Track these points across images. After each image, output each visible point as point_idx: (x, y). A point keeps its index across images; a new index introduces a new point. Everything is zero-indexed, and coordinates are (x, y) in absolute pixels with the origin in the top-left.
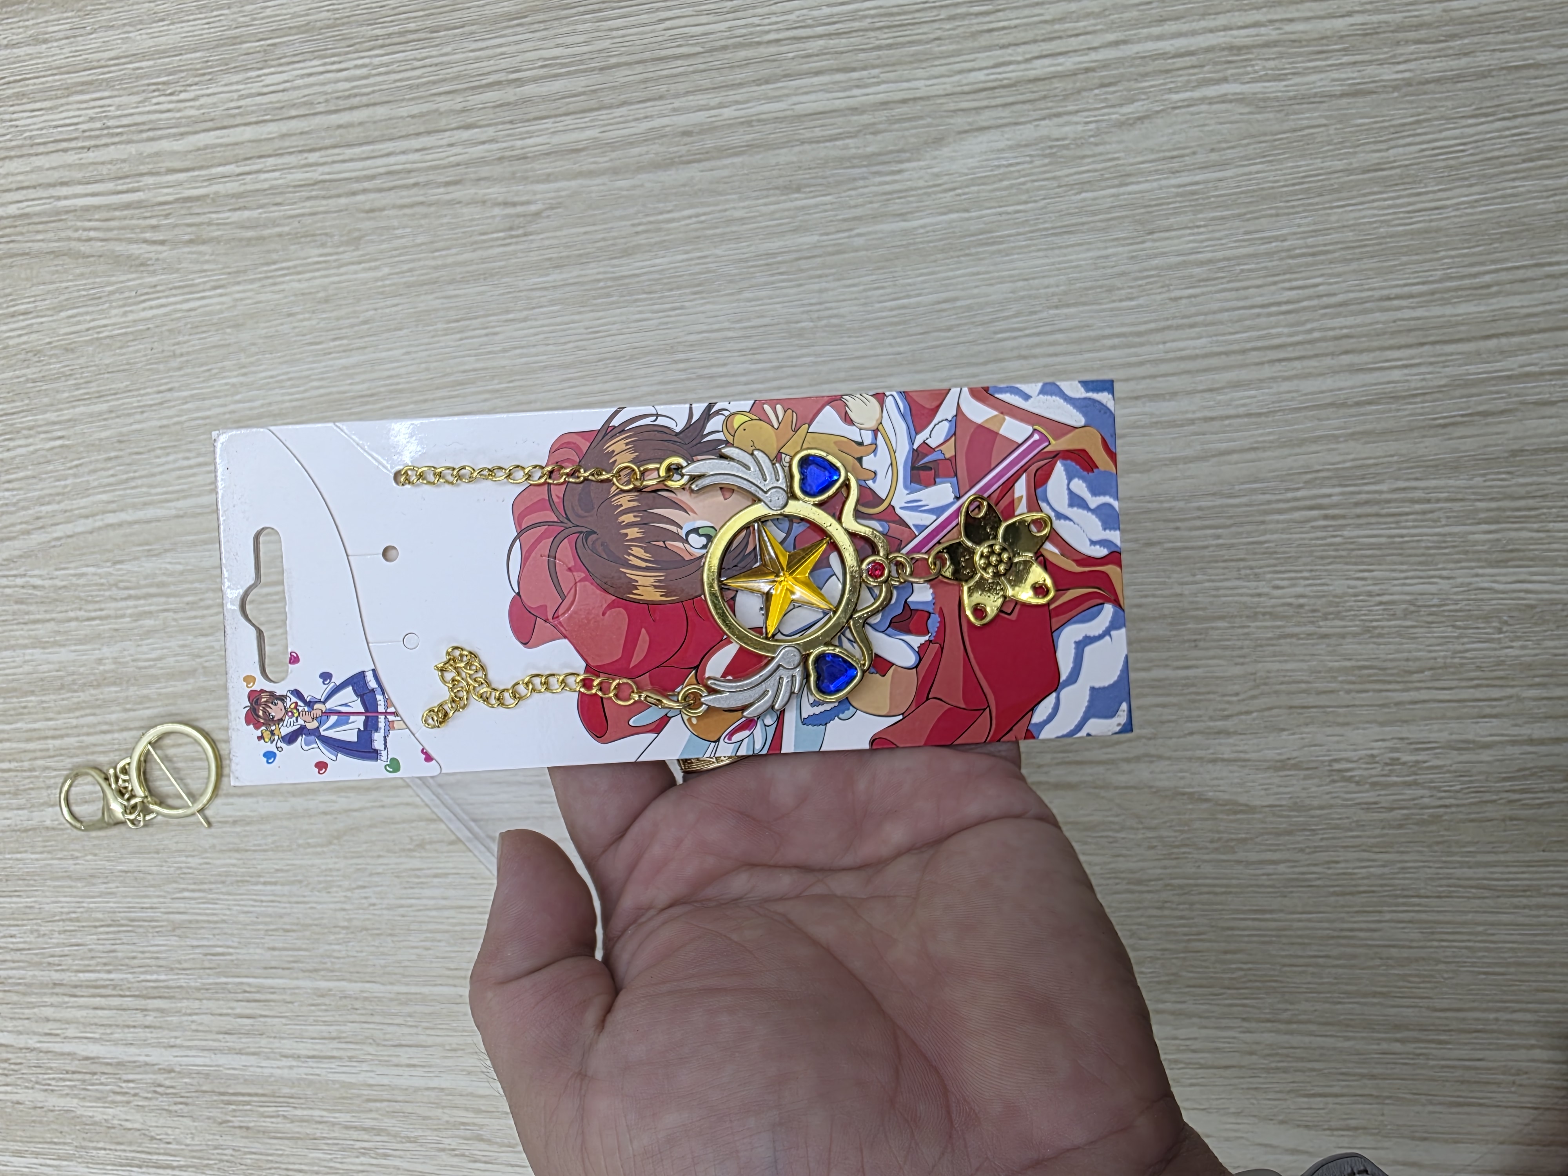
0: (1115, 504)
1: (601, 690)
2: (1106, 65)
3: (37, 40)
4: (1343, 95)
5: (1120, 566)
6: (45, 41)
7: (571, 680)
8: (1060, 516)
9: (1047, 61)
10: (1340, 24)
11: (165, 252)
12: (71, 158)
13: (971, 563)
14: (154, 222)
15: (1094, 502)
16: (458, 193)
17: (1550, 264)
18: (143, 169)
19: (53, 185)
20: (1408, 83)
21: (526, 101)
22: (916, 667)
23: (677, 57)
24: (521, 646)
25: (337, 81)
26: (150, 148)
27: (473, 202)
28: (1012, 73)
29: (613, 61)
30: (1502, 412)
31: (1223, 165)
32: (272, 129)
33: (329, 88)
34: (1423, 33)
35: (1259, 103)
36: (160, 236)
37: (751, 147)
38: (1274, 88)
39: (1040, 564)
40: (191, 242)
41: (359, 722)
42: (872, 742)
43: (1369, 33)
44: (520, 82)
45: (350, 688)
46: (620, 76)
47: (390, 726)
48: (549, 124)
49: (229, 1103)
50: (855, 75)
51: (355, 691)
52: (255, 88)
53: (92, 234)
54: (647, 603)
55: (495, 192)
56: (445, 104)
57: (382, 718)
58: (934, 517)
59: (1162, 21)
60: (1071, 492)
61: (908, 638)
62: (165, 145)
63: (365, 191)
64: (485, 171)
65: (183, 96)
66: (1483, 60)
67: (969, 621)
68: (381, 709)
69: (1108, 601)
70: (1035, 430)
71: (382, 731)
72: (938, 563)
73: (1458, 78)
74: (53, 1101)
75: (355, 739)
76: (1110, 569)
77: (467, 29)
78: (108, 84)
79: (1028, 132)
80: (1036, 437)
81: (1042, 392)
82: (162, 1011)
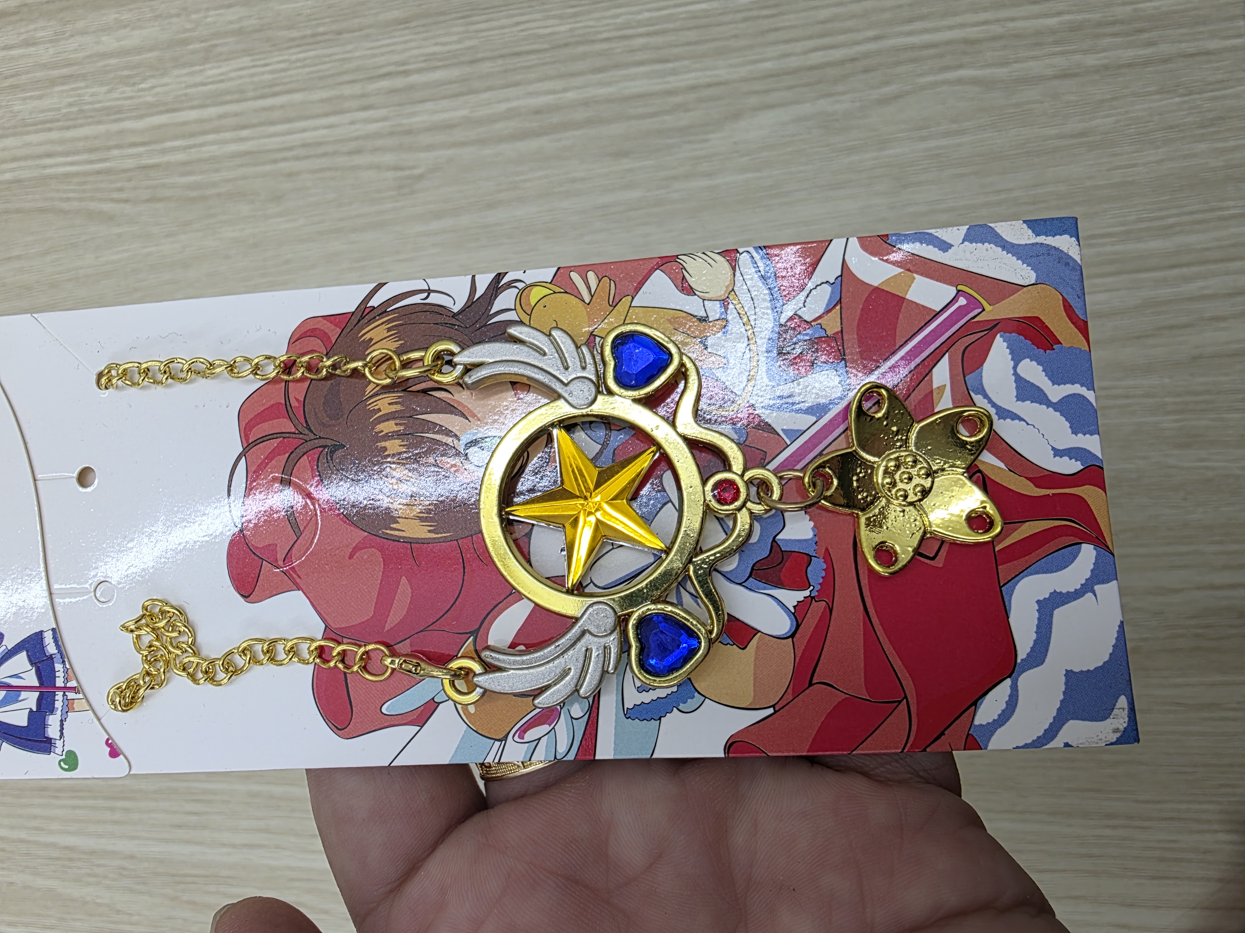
0: (1090, 395)
1: (343, 661)
2: (867, 55)
3: (27, 43)
4: (1056, 77)
5: (1104, 489)
6: (34, 44)
7: (304, 647)
8: (1004, 414)
9: (820, 53)
10: (1052, 22)
11: (128, 208)
12: (54, 135)
13: (867, 482)
14: (119, 185)
15: (1056, 393)
16: (358, 160)
17: (1221, 209)
18: (111, 143)
19: (39, 157)
20: (1106, 67)
21: (411, 87)
22: (792, 636)
23: (529, 52)
24: (241, 599)
25: (263, 73)
26: (115, 127)
27: (371, 167)
28: (793, 62)
29: (480, 55)
30: (1185, 326)
31: (961, 133)
32: (212, 111)
33: (256, 79)
34: (1117, 28)
35: (988, 84)
36: (124, 195)
37: (589, 123)
38: (1000, 72)
39: (976, 483)
40: (149, 200)
41: (31, 700)
42: (729, 746)
43: (1075, 28)
44: (406, 73)
45: (24, 654)
46: (485, 67)
47: (69, 707)
48: (429, 106)
49: (179, 883)
50: (671, 65)
51: (28, 656)
52: (199, 79)
53: (71, 195)
54: (410, 542)
55: (388, 158)
56: (347, 90)
57: (59, 695)
58: (814, 419)
59: (911, 20)
60: (1018, 379)
61: (776, 592)
62: (128, 125)
63: (285, 159)
64: (380, 143)
65: (143, 86)
66: (1165, 49)
67: (871, 570)
68: (59, 682)
69: (1089, 541)
70: (959, 291)
71: (59, 713)
72: (819, 483)
73: (1146, 63)
74: (40, 882)
75: (25, 723)
76: (1087, 492)
77: (364, 32)
78: (83, 77)
79: (807, 108)
80: (962, 301)
81: (969, 238)
82: (126, 810)
